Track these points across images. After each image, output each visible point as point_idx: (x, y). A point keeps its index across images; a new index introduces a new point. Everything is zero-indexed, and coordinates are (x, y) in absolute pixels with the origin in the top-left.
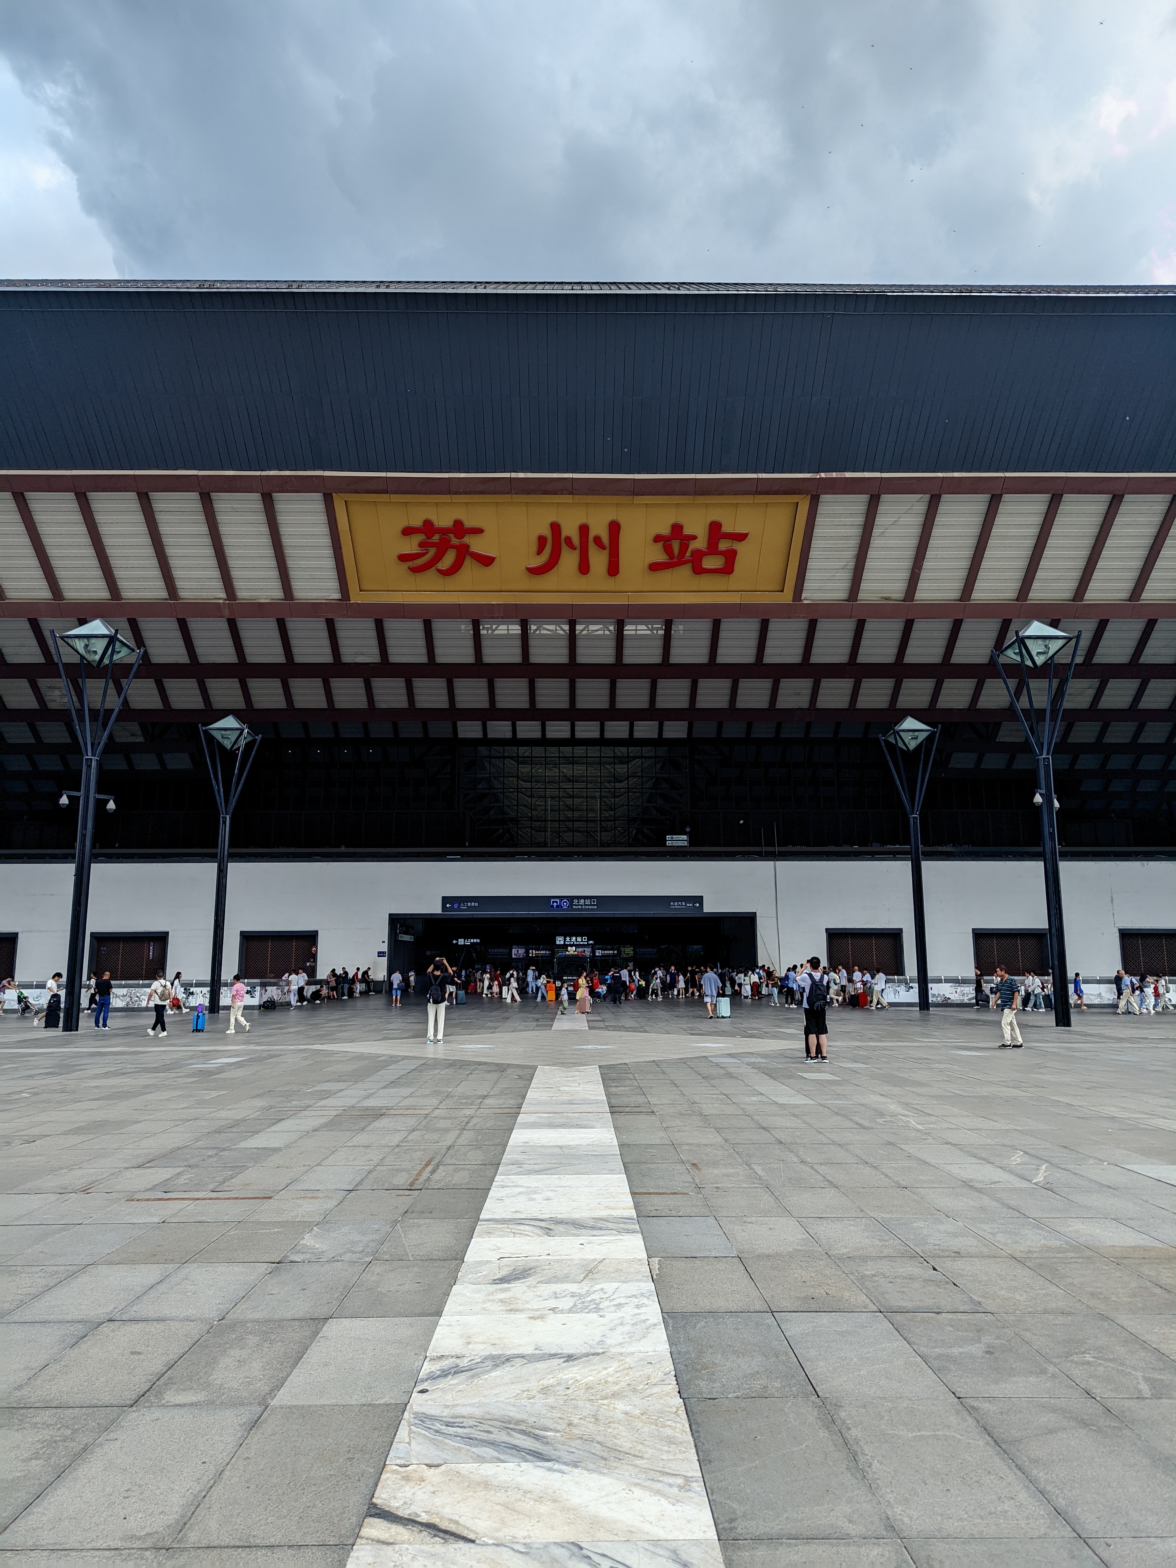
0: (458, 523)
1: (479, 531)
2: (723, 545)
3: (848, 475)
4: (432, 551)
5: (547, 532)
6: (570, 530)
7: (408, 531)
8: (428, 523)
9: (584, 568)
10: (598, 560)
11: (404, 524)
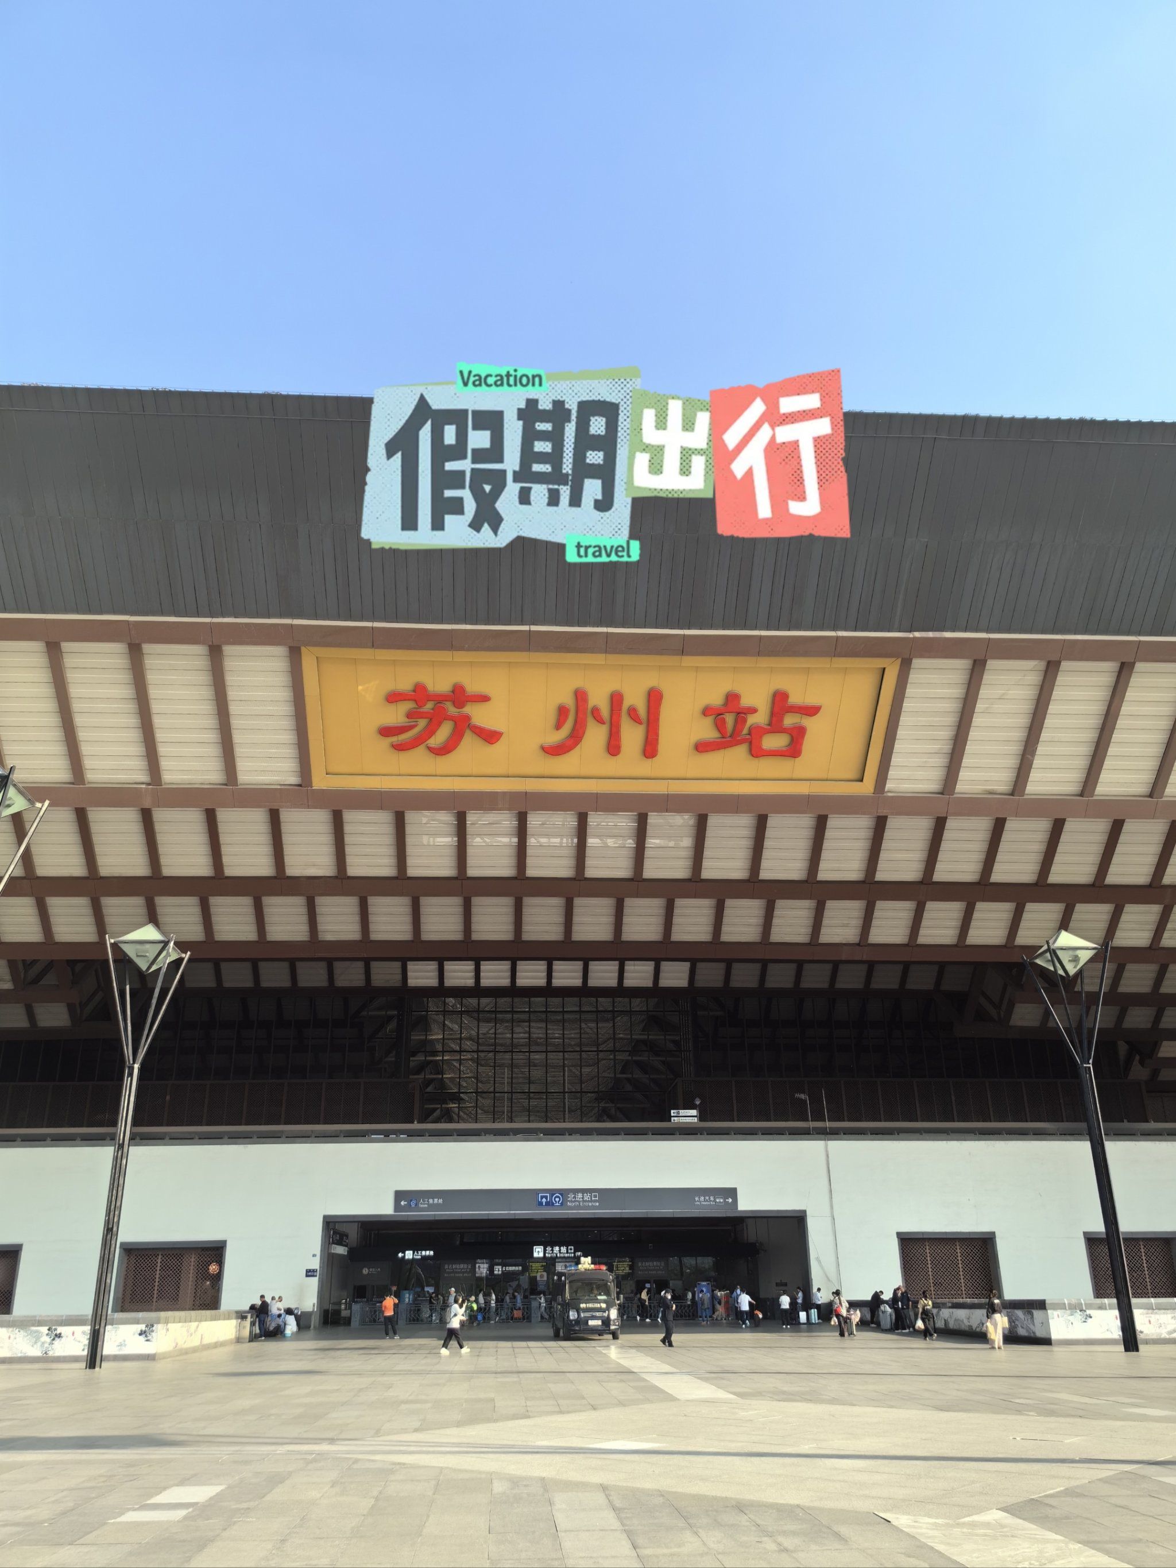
0: (458, 689)
1: (484, 699)
2: (789, 720)
3: (948, 635)
4: (422, 723)
5: (569, 702)
6: (598, 698)
7: (393, 698)
8: (420, 688)
9: (613, 747)
10: (632, 736)
11: (390, 686)
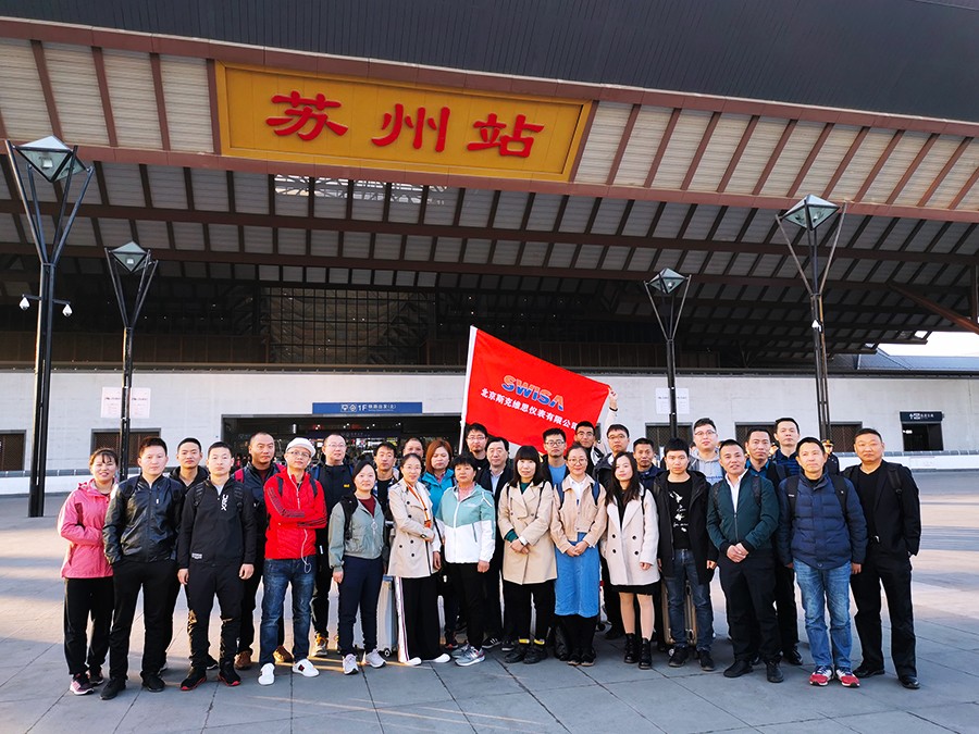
0: (321, 97)
1: (336, 105)
2: (525, 135)
3: (621, 87)
4: (296, 119)
5: (392, 112)
6: (410, 111)
7: (277, 100)
8: (295, 95)
9: (417, 144)
10: (430, 137)
11: (275, 93)
